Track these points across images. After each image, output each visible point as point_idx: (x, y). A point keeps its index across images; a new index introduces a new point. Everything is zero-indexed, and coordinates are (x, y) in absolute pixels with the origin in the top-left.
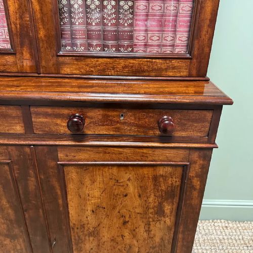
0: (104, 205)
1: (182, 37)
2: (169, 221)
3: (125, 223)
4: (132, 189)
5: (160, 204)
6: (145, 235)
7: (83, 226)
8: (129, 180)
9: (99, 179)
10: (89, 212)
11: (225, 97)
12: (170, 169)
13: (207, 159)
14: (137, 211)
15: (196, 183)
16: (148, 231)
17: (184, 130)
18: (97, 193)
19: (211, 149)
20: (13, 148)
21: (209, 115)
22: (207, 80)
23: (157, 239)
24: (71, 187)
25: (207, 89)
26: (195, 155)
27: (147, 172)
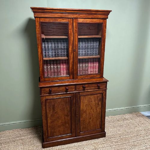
0: (88, 104)
1: (97, 70)
2: (100, 106)
3: (92, 108)
4: (93, 100)
5: (98, 102)
6: (96, 110)
7: (83, 110)
9: (87, 98)
10: (85, 106)
11: (107, 80)
12: (100, 94)
13: (106, 91)
14: (94, 105)
15: (105, 97)
16: (96, 109)
17: (101, 87)
18: (86, 101)
19: (106, 90)
20: (72, 93)
21: (105, 83)
22: (103, 77)
23: (98, 112)
24: (82, 100)
25: (103, 79)
26: (104, 91)
27: (96, 96)
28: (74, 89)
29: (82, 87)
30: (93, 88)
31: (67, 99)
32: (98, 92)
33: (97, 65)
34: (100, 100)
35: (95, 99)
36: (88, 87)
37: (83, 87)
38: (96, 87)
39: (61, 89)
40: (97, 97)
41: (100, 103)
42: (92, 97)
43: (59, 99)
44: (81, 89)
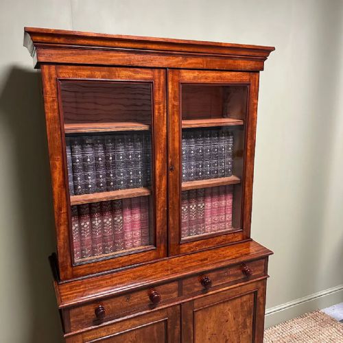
0: (215, 332)
1: (229, 216)
2: (249, 331)
3: (227, 340)
4: (230, 316)
5: (244, 320)
8: (229, 310)
9: (214, 314)
11: (269, 251)
12: (248, 296)
13: (265, 284)
14: (234, 329)
15: (261, 300)
16: (239, 342)
18: (212, 325)
19: (266, 279)
20: (171, 308)
21: (263, 261)
22: (252, 240)
24: (198, 325)
26: (260, 284)
27: (238, 301)
28: (175, 295)
29: (198, 284)
30: (232, 279)
31: (155, 328)
32: (244, 290)
33: (229, 202)
34: (249, 312)
35: (236, 313)
36: (216, 279)
37: (203, 282)
38: (239, 276)
39: (135, 299)
40: (242, 304)
41: (249, 322)
42: (227, 307)
43: (128, 335)
44: (196, 289)
